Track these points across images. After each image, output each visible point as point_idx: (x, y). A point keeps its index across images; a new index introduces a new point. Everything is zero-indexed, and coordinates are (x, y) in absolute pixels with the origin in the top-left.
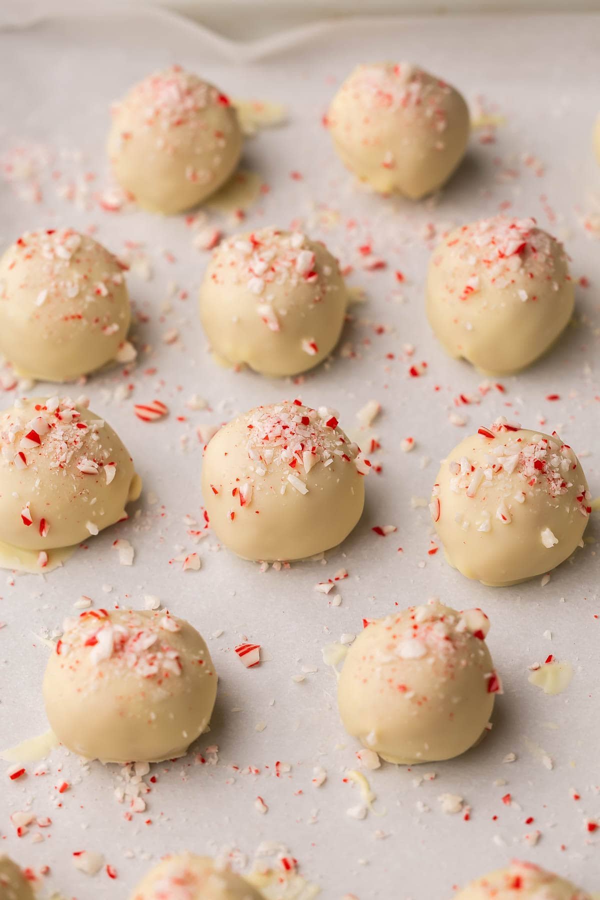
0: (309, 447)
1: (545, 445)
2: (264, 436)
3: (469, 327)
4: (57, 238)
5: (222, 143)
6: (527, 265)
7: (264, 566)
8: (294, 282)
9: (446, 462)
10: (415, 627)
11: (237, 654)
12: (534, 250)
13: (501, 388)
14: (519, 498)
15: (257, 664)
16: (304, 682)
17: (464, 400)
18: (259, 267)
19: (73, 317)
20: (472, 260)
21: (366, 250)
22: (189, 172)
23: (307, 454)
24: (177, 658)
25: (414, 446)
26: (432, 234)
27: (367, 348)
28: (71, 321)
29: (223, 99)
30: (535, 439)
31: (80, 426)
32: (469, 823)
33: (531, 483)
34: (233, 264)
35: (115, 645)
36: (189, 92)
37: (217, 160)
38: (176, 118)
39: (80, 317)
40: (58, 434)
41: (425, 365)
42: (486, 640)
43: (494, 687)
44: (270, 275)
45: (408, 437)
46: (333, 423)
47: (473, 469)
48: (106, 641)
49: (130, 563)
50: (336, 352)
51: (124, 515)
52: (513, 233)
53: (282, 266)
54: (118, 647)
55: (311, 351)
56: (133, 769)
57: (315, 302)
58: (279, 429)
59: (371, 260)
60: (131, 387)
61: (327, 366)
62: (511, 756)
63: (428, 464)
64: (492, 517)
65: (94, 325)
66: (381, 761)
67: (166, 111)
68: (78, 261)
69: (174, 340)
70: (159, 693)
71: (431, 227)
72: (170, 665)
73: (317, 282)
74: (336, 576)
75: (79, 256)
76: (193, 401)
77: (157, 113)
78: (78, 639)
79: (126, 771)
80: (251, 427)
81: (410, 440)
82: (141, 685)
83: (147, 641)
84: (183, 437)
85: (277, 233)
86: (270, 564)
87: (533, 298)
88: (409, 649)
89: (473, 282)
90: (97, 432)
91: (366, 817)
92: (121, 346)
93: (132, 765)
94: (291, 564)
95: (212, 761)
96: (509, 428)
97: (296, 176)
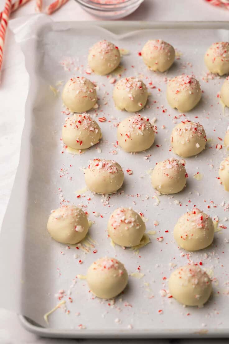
0: (143, 124)
1: (197, 125)
2: (133, 122)
3: (178, 100)
4: (80, 79)
5: (116, 58)
6: (191, 85)
7: (132, 153)
8: (137, 89)
9: (174, 129)
10: (170, 162)
11: (126, 172)
12: (193, 82)
13: (184, 115)
14: (191, 136)
15: (131, 174)
16: (142, 178)
17: (176, 118)
18: (129, 85)
19: (85, 97)
20: (178, 84)
21: (151, 84)
22: (109, 65)
23: (143, 126)
24: (116, 169)
25: (165, 128)
26: (166, 81)
27: (152, 106)
28: (84, 98)
29: (117, 48)
30: (194, 123)
31: (90, 120)
32: (181, 206)
33: (194, 133)
34: (122, 85)
35: (103, 165)
36: (109, 46)
37: (115, 62)
38: (106, 52)
39: (86, 97)
40: (85, 121)
41: (166, 110)
42: (185, 166)
43: (187, 176)
44: (131, 87)
45: (163, 125)
46: (148, 120)
47: (181, 130)
48: (101, 164)
49: (100, 152)
50: (145, 107)
51: (99, 142)
52: (188, 78)
53: (134, 85)
54: (104, 166)
55: (140, 106)
56: (105, 195)
57: (142, 94)
58: (136, 121)
59: (152, 86)
60: (97, 114)
61: (143, 110)
62: (190, 193)
63: (168, 132)
64: (185, 140)
65: (90, 99)
66: (161, 193)
67: (104, 50)
68: (86, 84)
69: (106, 104)
70: (113, 176)
71: (166, 79)
72: (115, 170)
73: (142, 89)
74: (148, 155)
75: (86, 83)
76: (112, 117)
77: (102, 50)
78: (94, 164)
79: (103, 196)
80: (129, 120)
81: (164, 126)
82: (109, 174)
83: (110, 165)
84: (110, 125)
85: (132, 78)
86: (133, 153)
87: (192, 93)
88: (169, 166)
89: (178, 89)
90: (93, 122)
91: (158, 205)
92: (95, 104)
93: (105, 194)
94: (138, 153)
95: (123, 194)
96: (188, 121)
97: (133, 67)
